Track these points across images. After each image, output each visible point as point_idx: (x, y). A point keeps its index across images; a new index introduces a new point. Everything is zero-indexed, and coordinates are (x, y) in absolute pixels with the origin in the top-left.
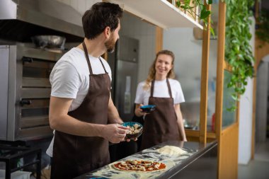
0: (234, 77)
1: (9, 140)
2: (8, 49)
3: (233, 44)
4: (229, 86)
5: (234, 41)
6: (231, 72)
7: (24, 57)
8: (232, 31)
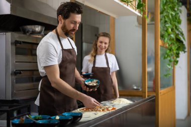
0: (168, 51)
1: (7, 99)
2: (5, 36)
3: (166, 27)
4: (165, 58)
5: (167, 25)
6: (166, 47)
7: (16, 41)
8: (165, 18)
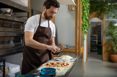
5: (85, 12)
6: (84, 24)
8: (84, 7)
